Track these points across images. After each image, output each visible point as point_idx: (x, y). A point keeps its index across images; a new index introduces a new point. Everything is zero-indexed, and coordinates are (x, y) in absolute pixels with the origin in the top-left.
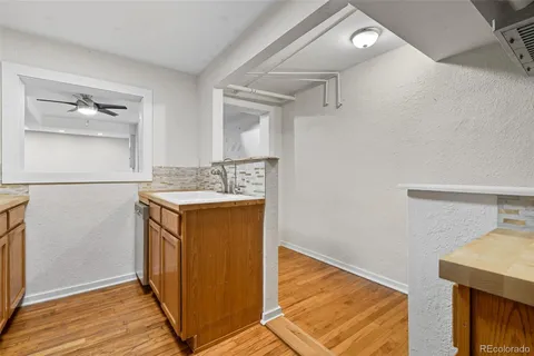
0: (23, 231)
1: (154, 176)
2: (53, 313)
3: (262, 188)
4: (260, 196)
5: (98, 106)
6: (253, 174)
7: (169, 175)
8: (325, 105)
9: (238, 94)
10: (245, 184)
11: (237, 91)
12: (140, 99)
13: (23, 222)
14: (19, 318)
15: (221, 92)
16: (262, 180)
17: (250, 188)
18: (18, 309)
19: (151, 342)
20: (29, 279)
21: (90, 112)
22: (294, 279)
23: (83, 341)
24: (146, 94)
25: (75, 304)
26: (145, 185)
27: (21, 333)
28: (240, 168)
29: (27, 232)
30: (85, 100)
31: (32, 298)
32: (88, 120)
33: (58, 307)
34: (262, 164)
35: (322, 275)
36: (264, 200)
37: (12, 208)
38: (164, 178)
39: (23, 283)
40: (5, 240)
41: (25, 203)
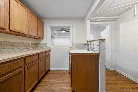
0: (50, 56)
1: (73, 45)
2: (53, 73)
3: (99, 49)
4: (98, 52)
5: (65, 30)
6: (96, 45)
7: (76, 45)
8: (135, 16)
9: (97, 20)
10: (94, 48)
11: (96, 19)
12: (70, 27)
13: (50, 54)
14: (49, 72)
15: (90, 20)
16: (98, 47)
17: (96, 49)
18: (48, 71)
19: (67, 87)
21: (63, 32)
22: (117, 84)
23: (55, 81)
25: (57, 72)
27: (47, 75)
28: (93, 43)
29: (51, 56)
30: (63, 29)
31: (51, 69)
32: (63, 33)
33: (54, 72)
34: (98, 41)
35: (132, 86)
36: (99, 54)
37: (47, 51)
38: (75, 46)
39: (50, 66)
40: (45, 57)
41: (50, 51)
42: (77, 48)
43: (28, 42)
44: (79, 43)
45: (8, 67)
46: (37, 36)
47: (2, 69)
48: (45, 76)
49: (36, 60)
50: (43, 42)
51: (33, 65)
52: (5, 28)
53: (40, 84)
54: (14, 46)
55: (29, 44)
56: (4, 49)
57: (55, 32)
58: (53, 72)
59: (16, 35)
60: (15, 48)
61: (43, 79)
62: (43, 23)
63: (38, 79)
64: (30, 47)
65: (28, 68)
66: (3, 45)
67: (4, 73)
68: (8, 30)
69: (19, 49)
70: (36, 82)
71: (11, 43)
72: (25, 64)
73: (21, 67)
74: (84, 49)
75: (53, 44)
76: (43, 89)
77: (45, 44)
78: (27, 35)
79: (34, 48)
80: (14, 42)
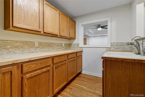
0: (82, 57)
5: (102, 27)
7: (117, 45)
13: (82, 55)
20: (83, 67)
21: (100, 29)
24: (108, 19)
26: (108, 49)
37: (78, 52)
38: (115, 47)
39: (82, 68)
40: (75, 58)
41: (82, 51)
42: (117, 50)
43: (61, 42)
44: (121, 43)
45: (37, 65)
46: (68, 36)
47: (32, 66)
48: (76, 79)
49: (66, 60)
50: (75, 42)
51: (61, 65)
52: (40, 31)
53: (69, 86)
54: (50, 46)
55: (62, 44)
56: (42, 48)
57: (90, 31)
58: (84, 76)
59: (51, 36)
60: (51, 48)
61: (73, 81)
62: (75, 22)
63: (67, 80)
64: (63, 48)
65: (56, 68)
66: (42, 45)
67: (33, 69)
68: (42, 33)
69: (54, 48)
70: (65, 83)
71: (48, 44)
72: (53, 64)
73: (49, 66)
74: (131, 51)
75: (89, 44)
76: (71, 93)
77: (77, 44)
78: (59, 36)
79: (67, 48)
80: (50, 43)
